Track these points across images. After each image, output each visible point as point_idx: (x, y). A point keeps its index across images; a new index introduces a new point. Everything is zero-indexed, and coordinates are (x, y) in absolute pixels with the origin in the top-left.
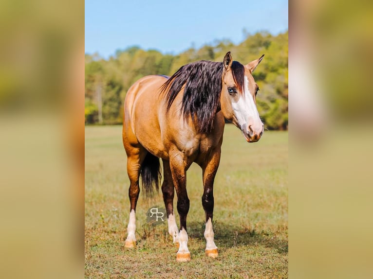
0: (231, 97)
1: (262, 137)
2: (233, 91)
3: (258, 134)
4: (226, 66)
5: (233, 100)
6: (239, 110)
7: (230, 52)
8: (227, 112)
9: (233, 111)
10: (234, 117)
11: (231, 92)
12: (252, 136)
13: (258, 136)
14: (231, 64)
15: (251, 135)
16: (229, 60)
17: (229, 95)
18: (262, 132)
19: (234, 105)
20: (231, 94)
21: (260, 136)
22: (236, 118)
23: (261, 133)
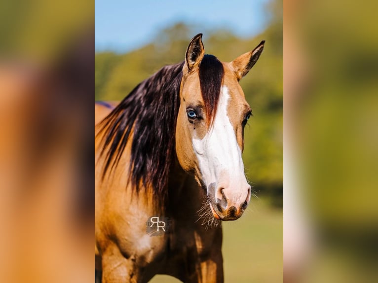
0: (191, 126)
1: (246, 211)
2: (195, 116)
3: (238, 207)
4: (191, 63)
5: (194, 133)
6: (205, 155)
7: (201, 35)
8: (185, 157)
9: (194, 156)
10: (196, 167)
11: (193, 118)
12: (226, 208)
13: (238, 209)
14: (200, 58)
15: (223, 207)
16: (197, 51)
17: (189, 123)
18: (246, 203)
19: (197, 144)
20: (191, 122)
21: (241, 211)
22: (199, 169)
23: (244, 205)
